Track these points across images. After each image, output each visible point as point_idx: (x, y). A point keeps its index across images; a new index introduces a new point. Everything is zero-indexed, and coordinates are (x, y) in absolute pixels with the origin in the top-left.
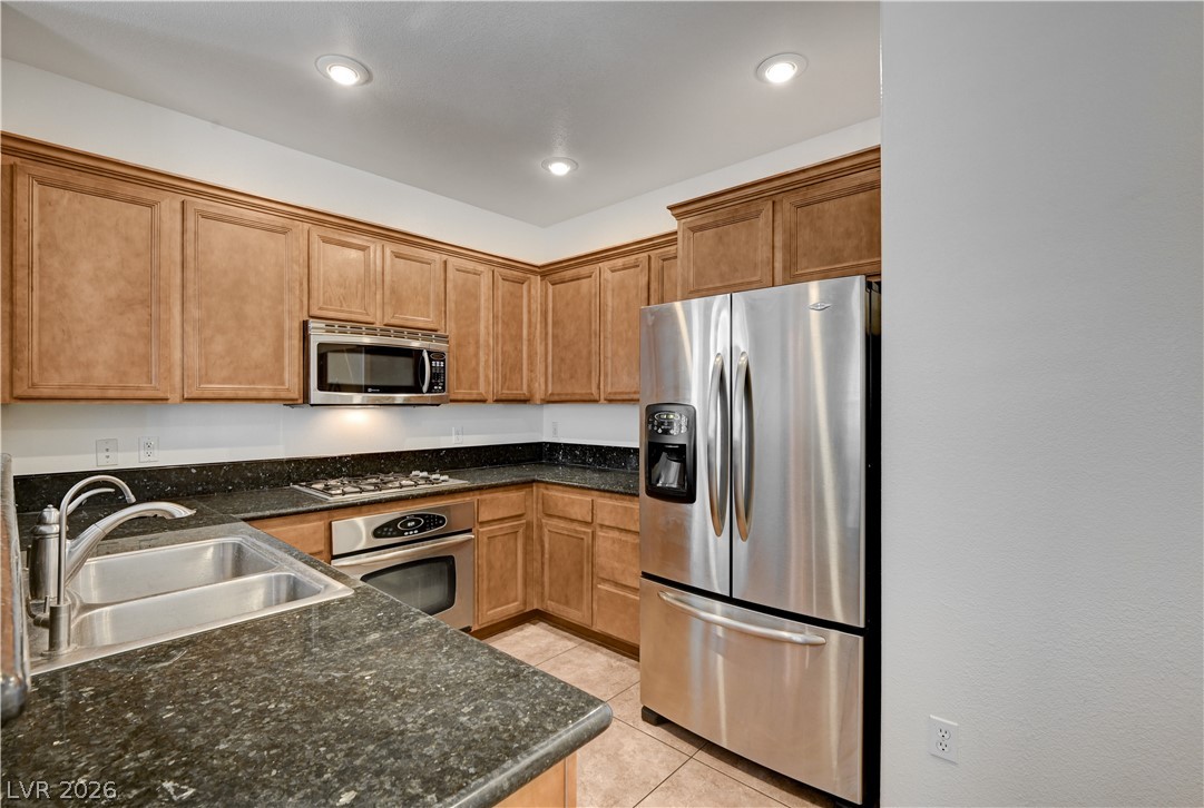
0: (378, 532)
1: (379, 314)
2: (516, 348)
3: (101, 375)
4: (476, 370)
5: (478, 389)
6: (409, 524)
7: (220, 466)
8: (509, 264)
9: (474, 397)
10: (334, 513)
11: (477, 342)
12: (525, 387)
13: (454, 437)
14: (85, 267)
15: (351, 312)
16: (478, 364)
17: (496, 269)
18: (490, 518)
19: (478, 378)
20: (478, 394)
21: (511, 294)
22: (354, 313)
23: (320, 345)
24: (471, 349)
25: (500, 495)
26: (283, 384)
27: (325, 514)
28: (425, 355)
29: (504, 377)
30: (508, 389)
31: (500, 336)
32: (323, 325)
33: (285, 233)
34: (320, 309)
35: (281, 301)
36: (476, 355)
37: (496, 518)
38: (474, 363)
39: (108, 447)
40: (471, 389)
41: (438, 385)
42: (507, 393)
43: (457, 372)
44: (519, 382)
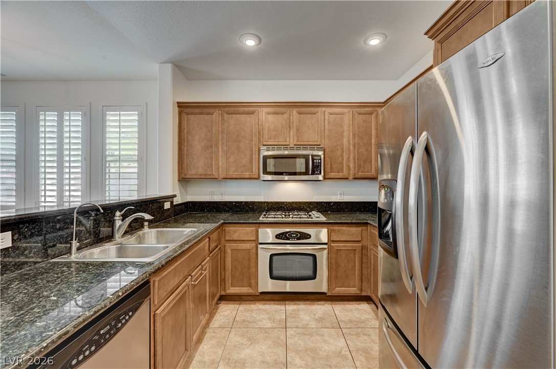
0: (278, 236)
1: (291, 140)
2: (367, 150)
3: (201, 171)
4: (342, 163)
5: (343, 173)
6: (293, 235)
7: (241, 202)
8: (363, 105)
9: (340, 177)
10: (261, 225)
11: (342, 149)
12: (373, 171)
13: (339, 196)
14: (197, 137)
15: (279, 141)
16: (343, 160)
17: (354, 109)
18: (338, 240)
19: (343, 167)
20: (343, 175)
21: (364, 121)
22: (280, 141)
23: (264, 156)
24: (339, 153)
25: (345, 228)
26: (253, 172)
27: (257, 225)
28: (310, 157)
29: (359, 166)
30: (362, 172)
31: (356, 145)
32: (266, 148)
33: (253, 114)
34: (266, 141)
35: (252, 141)
36: (342, 155)
37: (341, 240)
38: (340, 159)
39: (212, 194)
40: (339, 172)
41: (317, 171)
42: (360, 174)
43: (331, 164)
44: (369, 168)
